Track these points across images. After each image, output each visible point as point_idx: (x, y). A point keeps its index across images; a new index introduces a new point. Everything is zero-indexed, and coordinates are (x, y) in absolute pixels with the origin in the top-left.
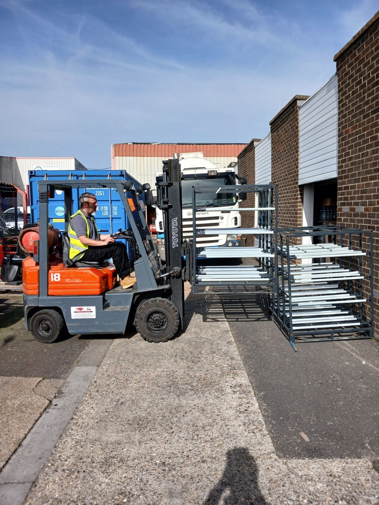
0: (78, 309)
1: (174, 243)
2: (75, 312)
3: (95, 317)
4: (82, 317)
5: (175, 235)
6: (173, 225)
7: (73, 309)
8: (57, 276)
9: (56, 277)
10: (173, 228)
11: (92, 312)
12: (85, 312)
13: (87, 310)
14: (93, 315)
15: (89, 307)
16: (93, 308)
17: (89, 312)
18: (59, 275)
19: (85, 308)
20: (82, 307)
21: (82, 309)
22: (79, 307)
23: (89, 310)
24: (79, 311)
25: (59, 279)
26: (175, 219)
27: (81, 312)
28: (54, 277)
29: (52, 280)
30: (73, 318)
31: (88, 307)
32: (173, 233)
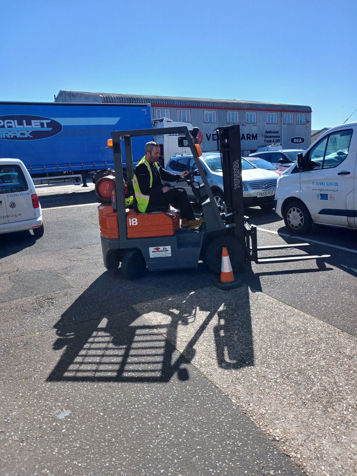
0: (155, 249)
1: (236, 185)
2: (153, 252)
3: (170, 255)
4: (159, 256)
5: (237, 177)
7: (151, 249)
8: (134, 220)
10: (235, 170)
11: (168, 251)
12: (162, 251)
13: (164, 249)
15: (165, 247)
16: (169, 248)
17: (165, 251)
18: (136, 220)
19: (161, 248)
20: (158, 247)
21: (159, 248)
22: (156, 247)
24: (157, 251)
25: (137, 224)
26: (237, 162)
27: (159, 251)
28: (132, 222)
29: (130, 225)
30: (151, 257)
32: (235, 175)
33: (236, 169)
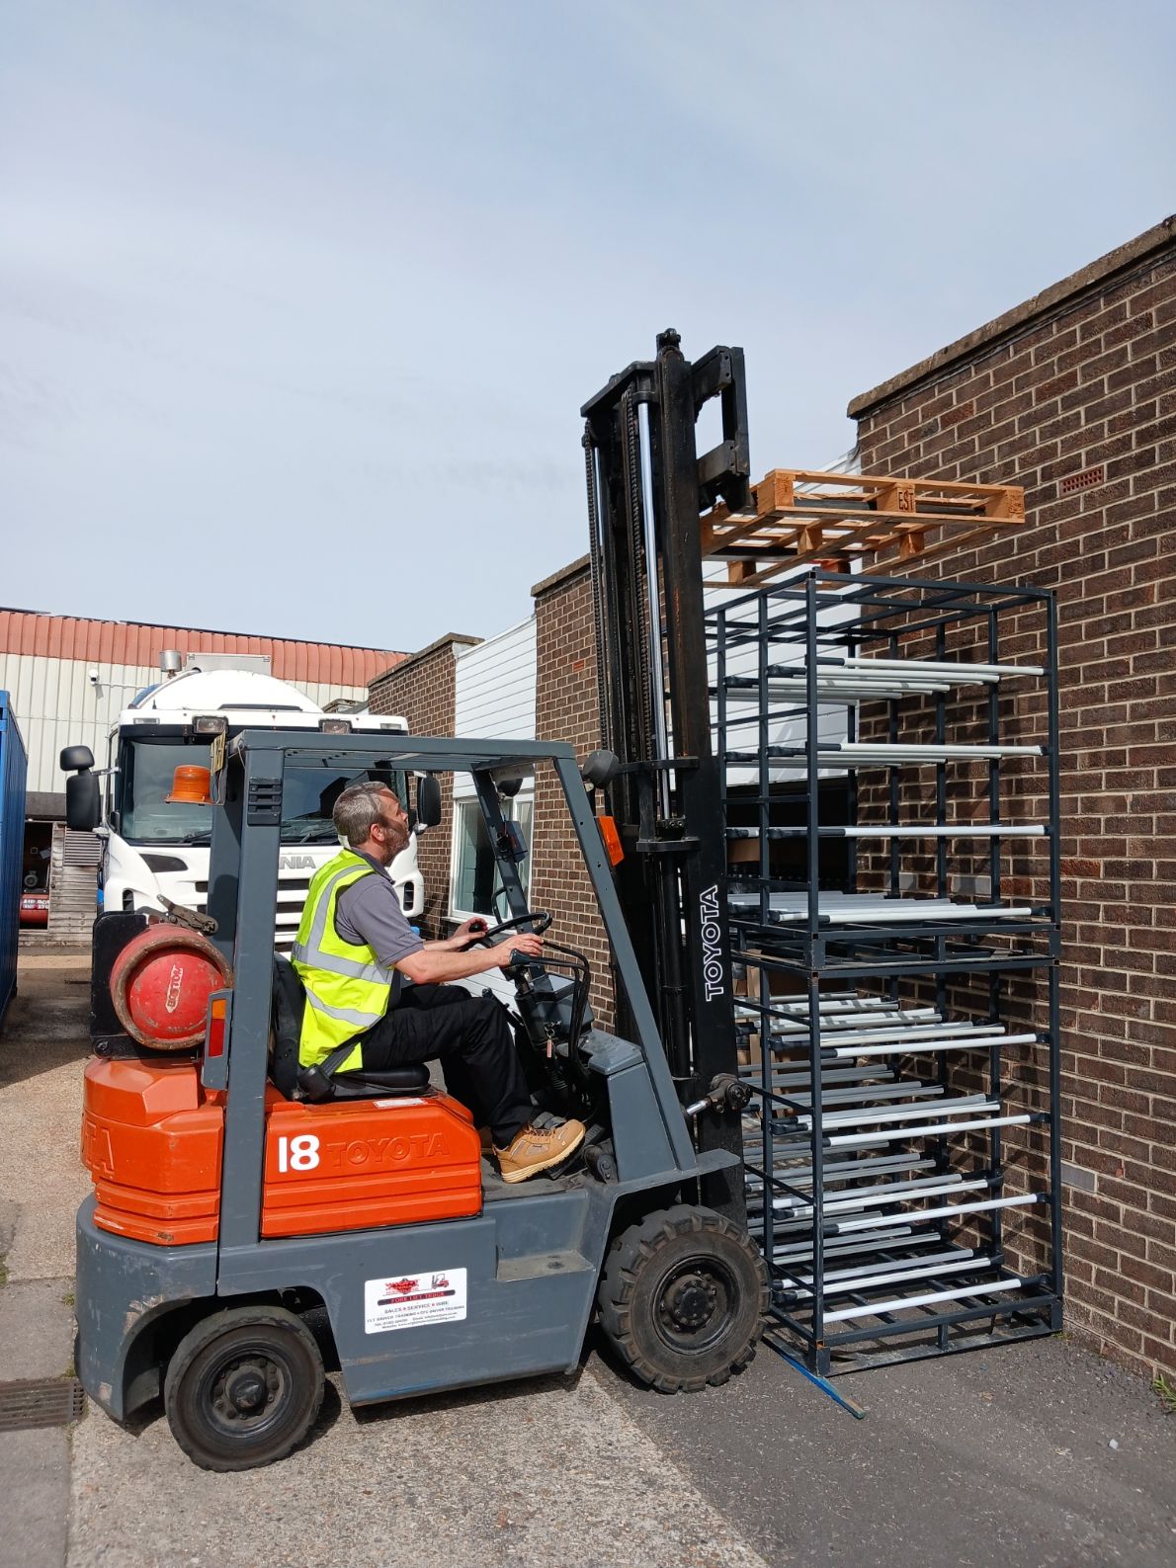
0: (394, 1286)
1: (709, 983)
2: (381, 1303)
3: (462, 1315)
4: (409, 1323)
5: (713, 952)
6: (705, 914)
7: (376, 1289)
8: (305, 1146)
9: (299, 1153)
10: (706, 923)
11: (452, 1293)
12: (423, 1297)
13: (435, 1285)
14: (456, 1308)
15: (440, 1275)
16: (458, 1278)
17: (439, 1294)
18: (314, 1142)
19: (424, 1281)
20: (411, 1278)
21: (414, 1283)
22: (398, 1280)
23: (441, 1285)
24: (401, 1295)
25: (315, 1162)
26: (711, 893)
27: (408, 1299)
28: (290, 1154)
29: (283, 1168)
30: (370, 1328)
31: (435, 1274)
32: (705, 944)
33: (709, 920)
